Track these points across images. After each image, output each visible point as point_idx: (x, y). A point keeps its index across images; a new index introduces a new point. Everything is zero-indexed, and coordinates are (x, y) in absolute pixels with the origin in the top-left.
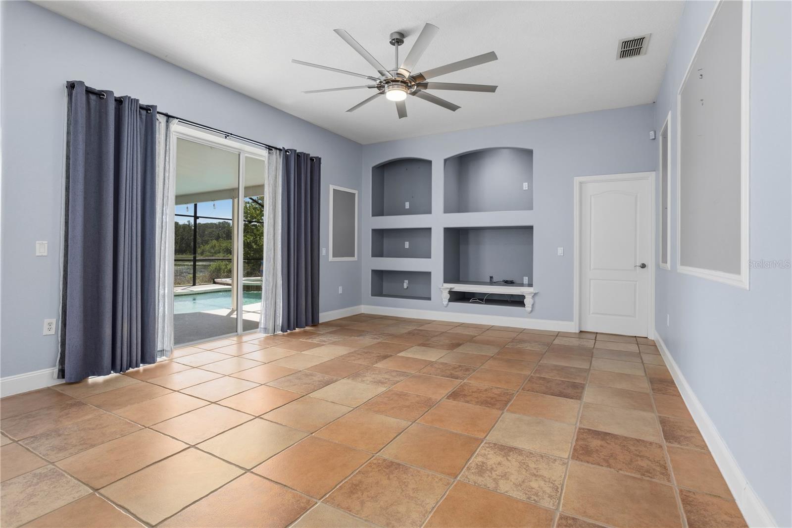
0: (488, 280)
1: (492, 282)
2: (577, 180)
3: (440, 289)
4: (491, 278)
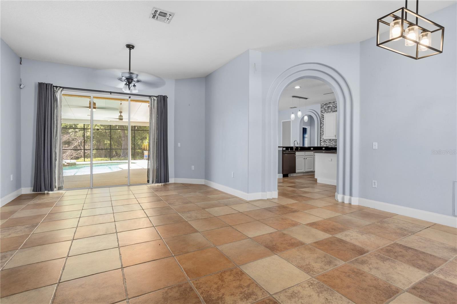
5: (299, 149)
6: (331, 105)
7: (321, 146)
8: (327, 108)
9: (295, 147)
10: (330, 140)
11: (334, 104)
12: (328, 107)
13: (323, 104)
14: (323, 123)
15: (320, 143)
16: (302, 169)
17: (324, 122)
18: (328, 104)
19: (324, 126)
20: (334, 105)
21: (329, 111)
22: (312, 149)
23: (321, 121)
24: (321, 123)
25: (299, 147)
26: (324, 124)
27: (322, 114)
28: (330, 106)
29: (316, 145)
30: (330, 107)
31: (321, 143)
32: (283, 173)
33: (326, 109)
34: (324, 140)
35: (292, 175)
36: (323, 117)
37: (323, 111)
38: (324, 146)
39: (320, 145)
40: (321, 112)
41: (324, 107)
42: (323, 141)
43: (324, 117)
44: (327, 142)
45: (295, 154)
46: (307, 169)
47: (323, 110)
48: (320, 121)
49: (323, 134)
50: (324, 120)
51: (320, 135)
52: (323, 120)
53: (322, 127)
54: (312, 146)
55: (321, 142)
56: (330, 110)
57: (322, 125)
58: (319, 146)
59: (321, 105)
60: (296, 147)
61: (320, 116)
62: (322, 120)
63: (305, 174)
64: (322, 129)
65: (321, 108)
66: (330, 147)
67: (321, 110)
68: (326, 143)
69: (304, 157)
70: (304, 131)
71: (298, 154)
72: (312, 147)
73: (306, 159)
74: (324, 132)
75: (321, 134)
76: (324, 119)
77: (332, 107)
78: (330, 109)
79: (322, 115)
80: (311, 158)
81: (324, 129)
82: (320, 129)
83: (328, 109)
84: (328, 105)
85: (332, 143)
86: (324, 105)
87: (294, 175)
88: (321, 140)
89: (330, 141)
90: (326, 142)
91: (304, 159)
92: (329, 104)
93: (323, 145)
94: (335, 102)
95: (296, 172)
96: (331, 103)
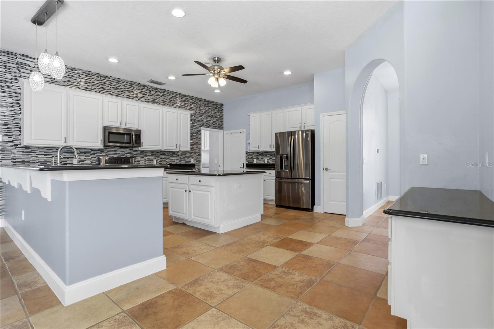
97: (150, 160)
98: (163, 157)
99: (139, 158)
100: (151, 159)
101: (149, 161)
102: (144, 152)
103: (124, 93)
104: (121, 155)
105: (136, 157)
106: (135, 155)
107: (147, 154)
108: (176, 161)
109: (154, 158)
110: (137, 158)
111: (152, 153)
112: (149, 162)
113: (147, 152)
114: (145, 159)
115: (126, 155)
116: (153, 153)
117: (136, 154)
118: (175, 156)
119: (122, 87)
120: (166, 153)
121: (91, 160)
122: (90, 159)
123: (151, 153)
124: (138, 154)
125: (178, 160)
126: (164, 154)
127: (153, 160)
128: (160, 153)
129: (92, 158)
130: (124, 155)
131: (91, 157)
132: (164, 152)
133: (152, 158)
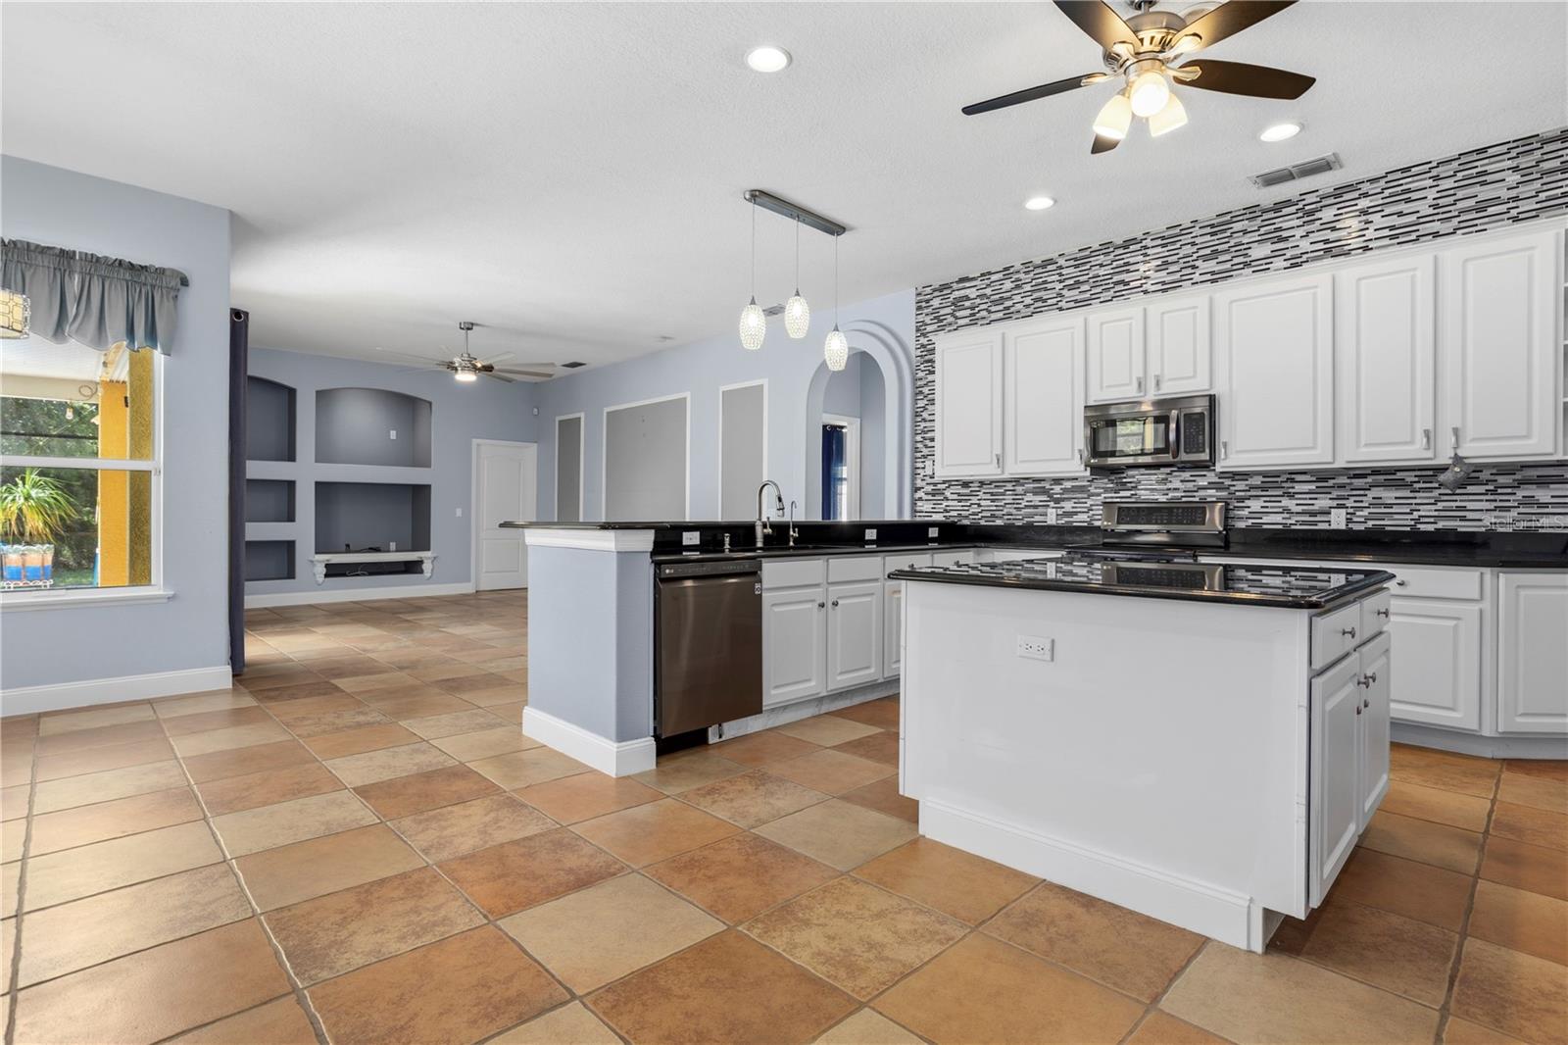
0: (344, 548)
1: (348, 549)
2: (475, 441)
3: (311, 562)
4: (348, 546)
5: (795, 540)
6: (972, 293)
7: (918, 519)
8: (948, 310)
9: (765, 526)
10: (966, 484)
11: (988, 285)
12: (953, 304)
13: (928, 290)
14: (926, 390)
15: (914, 502)
16: (809, 680)
17: (938, 387)
18: (955, 286)
19: (937, 408)
20: (988, 291)
21: (961, 322)
22: (871, 534)
23: (919, 383)
24: (917, 393)
25: (796, 525)
26: (937, 397)
27: (923, 340)
28: (967, 298)
29: (890, 515)
30: (967, 304)
31: (919, 503)
32: (656, 737)
33: (942, 312)
34: (935, 484)
35: (733, 729)
36: (932, 361)
37: (929, 328)
38: (938, 518)
39: (914, 511)
40: (921, 331)
41: (936, 303)
42: (929, 488)
43: (937, 357)
44: (947, 493)
45: (754, 574)
46: (841, 673)
47: (928, 320)
48: (915, 380)
49: (926, 451)
50: (933, 372)
51: (914, 459)
52: (930, 378)
53: (925, 415)
54: (867, 518)
55: (920, 494)
56: (967, 321)
57: (921, 404)
58: (907, 517)
59: (919, 294)
60: (773, 526)
61: (914, 353)
62: (921, 374)
63: (826, 708)
64: (923, 424)
65: (919, 308)
66: (966, 522)
67: (921, 319)
68: (945, 503)
69: (818, 594)
70: (832, 441)
71: (774, 571)
72: (871, 526)
73: (835, 604)
74: (932, 440)
75: (916, 450)
76: (938, 369)
77: (978, 301)
78: (968, 312)
79: (923, 346)
80: (868, 599)
81: (937, 425)
82: (915, 424)
83: (952, 315)
84: (957, 294)
85: (974, 500)
86: (935, 290)
87: (752, 724)
88: (919, 484)
89: (966, 491)
90: (947, 499)
91: (822, 605)
92: (961, 285)
93: (931, 512)
94: (989, 273)
95: (765, 702)
96: (973, 279)
97: (1313, 514)
98: (1389, 495)
99: (1255, 505)
100: (1316, 508)
101: (1307, 518)
102: (1284, 478)
103: (1193, 271)
104: (1183, 494)
105: (1241, 500)
106: (1237, 494)
107: (1298, 488)
108: (1489, 519)
109: (1334, 503)
110: (1247, 503)
111: (1325, 480)
112: (1304, 523)
113: (1298, 478)
114: (1287, 510)
115: (1202, 493)
116: (1331, 483)
117: (1244, 488)
118: (1482, 489)
119: (1188, 250)
120: (1410, 477)
121: (1091, 512)
122: (1086, 510)
123: (1319, 480)
124: (1252, 488)
125: (1508, 509)
126: (1401, 484)
127: (1330, 513)
128: (1369, 480)
129: (1094, 508)
130: (1195, 494)
131: (1090, 502)
132: (1399, 475)
133: (1323, 502)
